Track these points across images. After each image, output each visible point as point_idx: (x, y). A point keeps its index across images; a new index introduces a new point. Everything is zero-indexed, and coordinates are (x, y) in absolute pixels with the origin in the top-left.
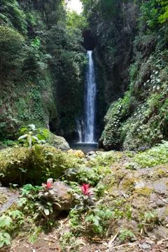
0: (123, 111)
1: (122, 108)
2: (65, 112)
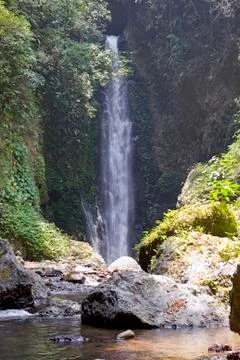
1: (220, 177)
2: (62, 188)
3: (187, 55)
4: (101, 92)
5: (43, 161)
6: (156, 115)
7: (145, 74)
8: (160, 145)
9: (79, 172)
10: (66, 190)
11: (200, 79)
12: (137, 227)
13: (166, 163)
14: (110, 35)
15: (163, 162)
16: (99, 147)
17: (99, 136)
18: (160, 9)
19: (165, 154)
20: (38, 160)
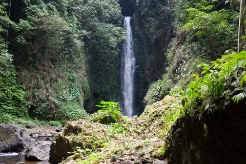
0: (161, 92)
1: (160, 89)
2: (99, 91)
3: (158, 28)
4: (121, 44)
5: (86, 80)
6: (147, 55)
7: (142, 35)
8: (148, 70)
9: (109, 83)
10: (102, 92)
11: (163, 40)
12: (136, 109)
13: (151, 79)
14: (126, 16)
15: (149, 78)
16: (120, 71)
17: (120, 65)
18: (147, 5)
19: (151, 74)
20: (84, 80)
